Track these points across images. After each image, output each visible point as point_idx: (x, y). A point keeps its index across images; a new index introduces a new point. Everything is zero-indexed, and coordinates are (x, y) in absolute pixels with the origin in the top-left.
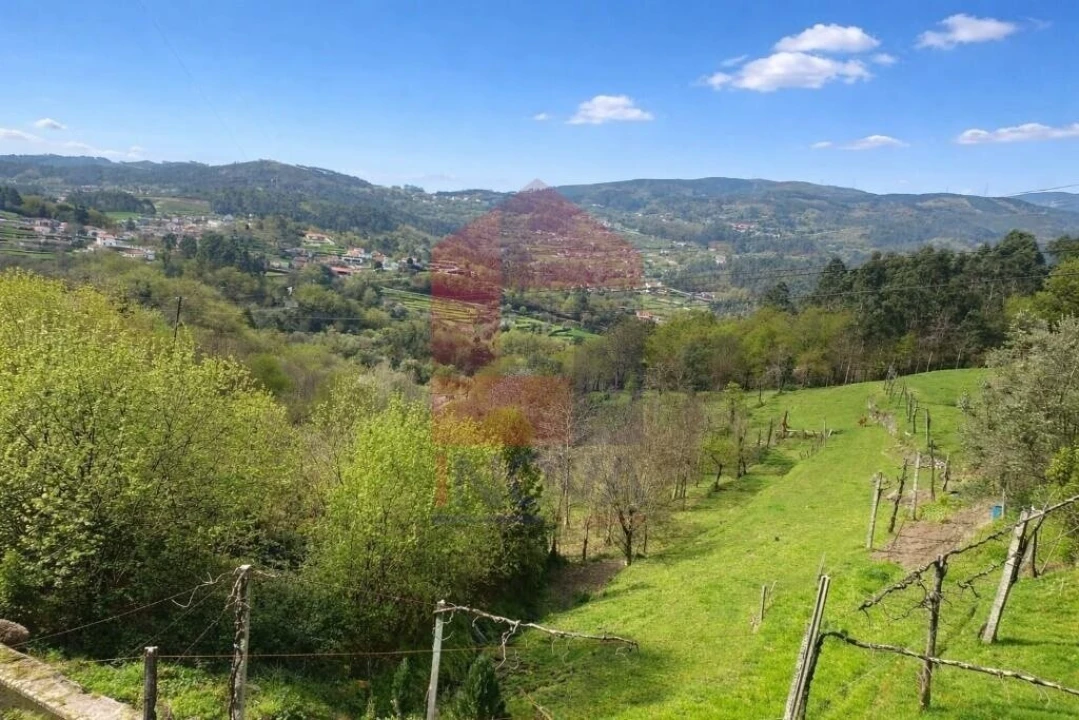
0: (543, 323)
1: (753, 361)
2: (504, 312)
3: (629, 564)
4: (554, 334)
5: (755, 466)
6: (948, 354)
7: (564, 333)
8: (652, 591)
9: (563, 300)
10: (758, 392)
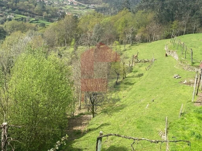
0: (26, 17)
1: (119, 32)
2: (8, 12)
3: (94, 117)
4: (31, 22)
5: (129, 74)
6: (189, 28)
7: (36, 21)
8: (110, 126)
9: (34, 7)
10: (124, 45)
